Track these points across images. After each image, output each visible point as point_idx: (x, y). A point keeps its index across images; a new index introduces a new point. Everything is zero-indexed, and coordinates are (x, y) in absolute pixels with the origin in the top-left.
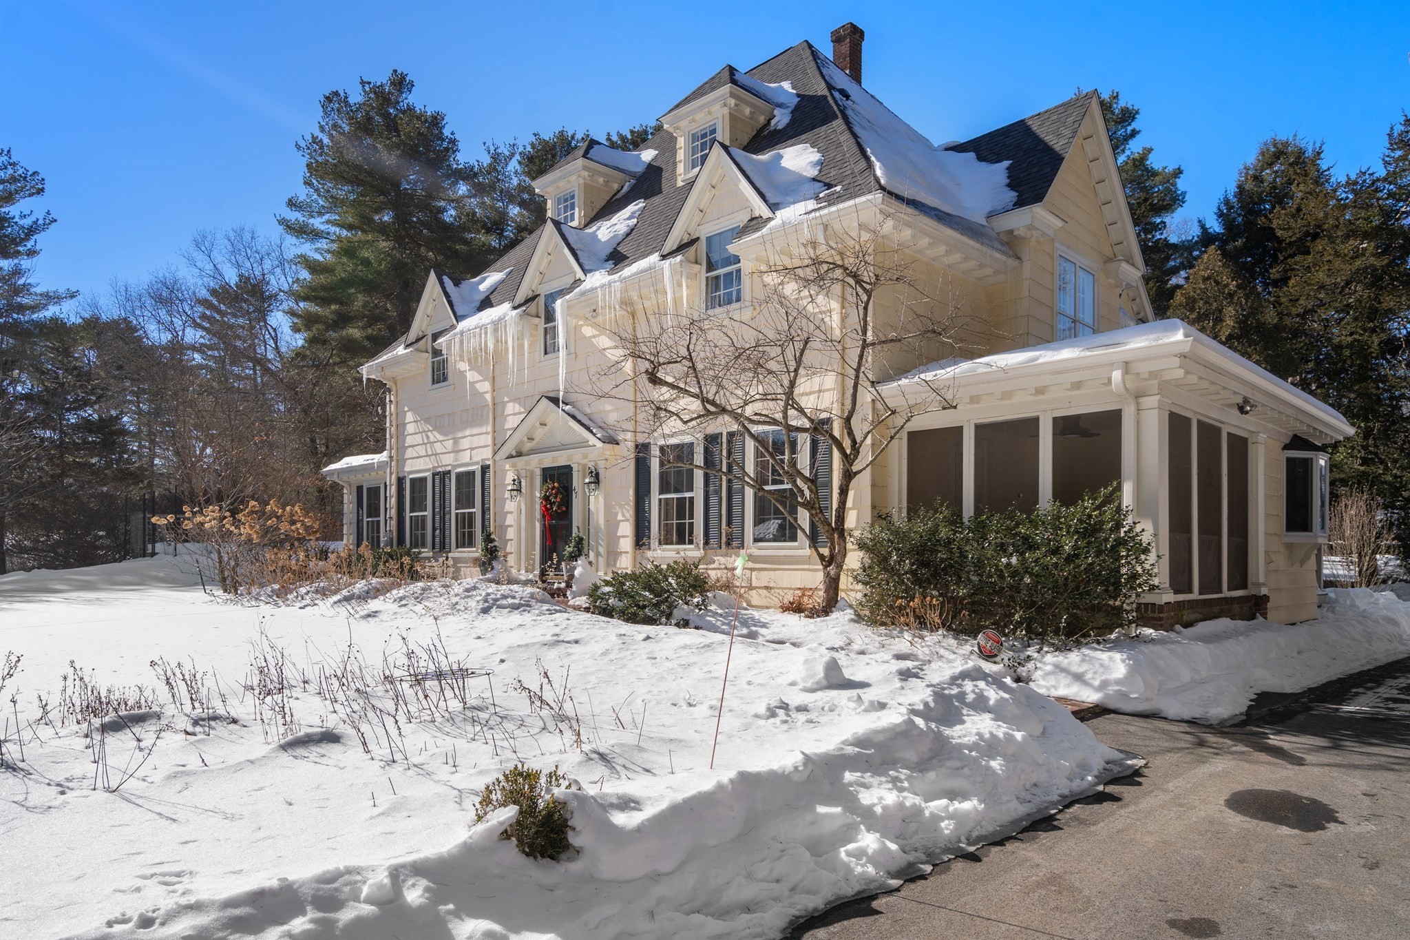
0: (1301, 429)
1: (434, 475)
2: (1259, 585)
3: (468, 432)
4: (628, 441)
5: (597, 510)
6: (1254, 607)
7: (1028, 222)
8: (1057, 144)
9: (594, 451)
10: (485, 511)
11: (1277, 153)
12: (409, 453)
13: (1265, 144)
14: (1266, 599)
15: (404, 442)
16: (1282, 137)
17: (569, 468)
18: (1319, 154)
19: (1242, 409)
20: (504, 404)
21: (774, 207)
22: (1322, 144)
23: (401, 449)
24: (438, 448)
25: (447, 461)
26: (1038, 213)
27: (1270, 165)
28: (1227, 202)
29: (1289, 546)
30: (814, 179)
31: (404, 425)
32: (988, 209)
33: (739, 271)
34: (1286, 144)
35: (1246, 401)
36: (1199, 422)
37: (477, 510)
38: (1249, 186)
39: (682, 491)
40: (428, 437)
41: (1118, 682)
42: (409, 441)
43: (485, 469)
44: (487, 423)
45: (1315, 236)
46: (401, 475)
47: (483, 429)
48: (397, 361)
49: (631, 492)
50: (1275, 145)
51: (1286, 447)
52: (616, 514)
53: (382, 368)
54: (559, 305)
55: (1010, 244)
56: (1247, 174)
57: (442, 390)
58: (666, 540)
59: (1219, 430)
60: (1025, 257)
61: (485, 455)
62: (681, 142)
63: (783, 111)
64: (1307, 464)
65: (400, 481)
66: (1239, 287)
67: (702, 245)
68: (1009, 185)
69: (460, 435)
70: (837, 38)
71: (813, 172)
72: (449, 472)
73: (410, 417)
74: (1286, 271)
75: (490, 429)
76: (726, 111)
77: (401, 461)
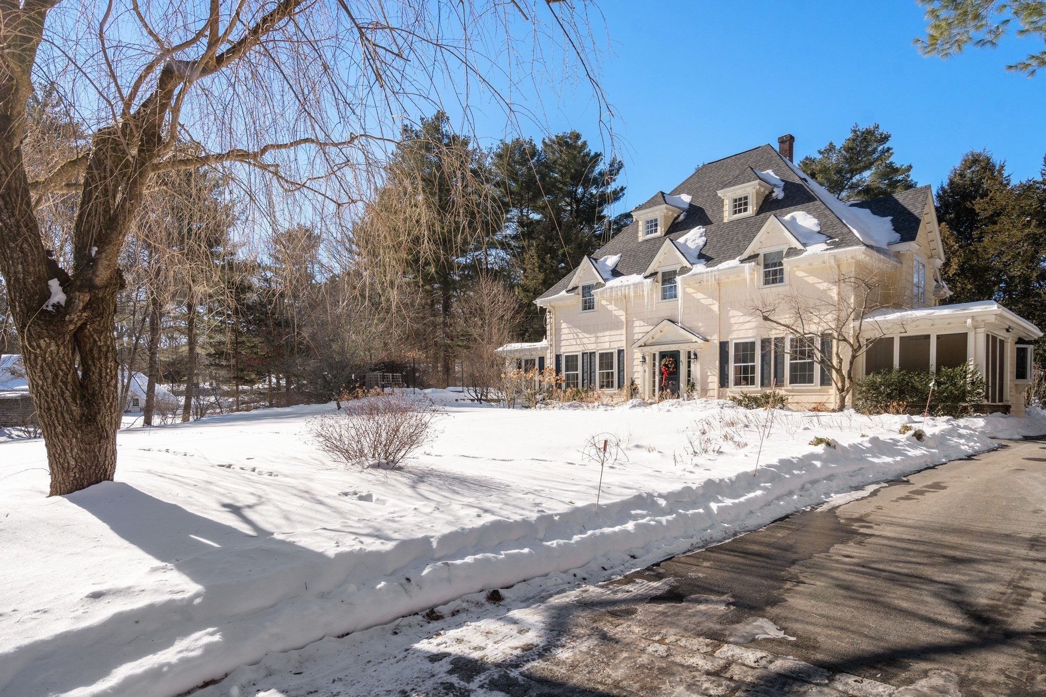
0: (1022, 335)
1: (583, 354)
2: (1008, 401)
3: (607, 333)
4: (715, 340)
5: (695, 371)
6: (1006, 410)
7: (908, 248)
8: (916, 213)
9: (697, 344)
10: (621, 371)
11: (975, 160)
12: (563, 343)
13: (967, 155)
14: (1010, 406)
15: (560, 337)
16: (978, 150)
17: (678, 352)
18: (1003, 167)
19: (1008, 330)
20: (633, 322)
21: (804, 245)
22: (1005, 162)
23: (558, 341)
24: (585, 341)
25: (591, 348)
26: (911, 246)
27: (970, 168)
28: (942, 188)
29: (1016, 385)
30: (819, 232)
31: (561, 329)
32: (887, 241)
33: (782, 270)
34: (980, 155)
35: (1010, 327)
36: (992, 336)
37: (615, 370)
38: (957, 179)
39: (747, 362)
40: (577, 335)
41: (981, 428)
42: (563, 337)
43: (620, 352)
44: (622, 328)
45: (999, 214)
46: (558, 353)
47: (619, 332)
48: (561, 299)
49: (717, 363)
50: (973, 156)
51: (1016, 343)
52: (707, 372)
53: (550, 301)
54: (678, 279)
55: (898, 255)
56: (956, 173)
57: (589, 313)
58: (738, 383)
59: (996, 338)
60: (904, 262)
61: (623, 345)
62: (726, 202)
63: (779, 189)
64: (1025, 350)
65: (558, 357)
66: (960, 247)
67: (761, 258)
68: (894, 230)
69: (601, 334)
70: (782, 141)
71: (817, 229)
72: (594, 353)
73: (564, 325)
74: (981, 233)
75: (624, 331)
76: (755, 190)
77: (558, 346)
